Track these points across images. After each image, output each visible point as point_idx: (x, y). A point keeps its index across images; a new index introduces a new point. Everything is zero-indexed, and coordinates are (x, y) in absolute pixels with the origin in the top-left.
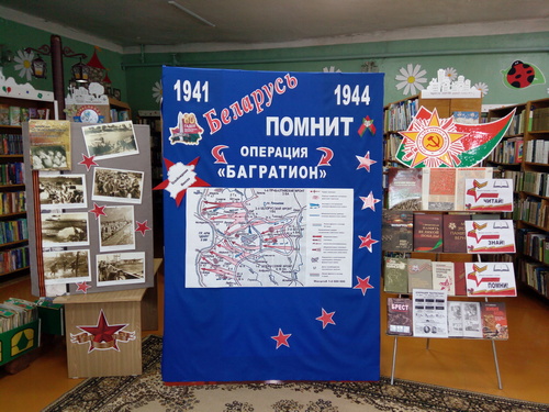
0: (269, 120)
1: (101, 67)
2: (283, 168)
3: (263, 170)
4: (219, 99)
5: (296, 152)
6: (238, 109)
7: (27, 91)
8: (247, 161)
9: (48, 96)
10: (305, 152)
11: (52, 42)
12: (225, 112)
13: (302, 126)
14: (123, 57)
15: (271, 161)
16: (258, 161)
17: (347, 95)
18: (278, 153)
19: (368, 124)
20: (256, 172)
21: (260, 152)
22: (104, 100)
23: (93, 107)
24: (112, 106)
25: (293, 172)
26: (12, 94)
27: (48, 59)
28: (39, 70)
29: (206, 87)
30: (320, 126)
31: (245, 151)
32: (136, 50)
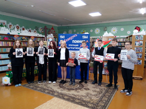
0: (73, 41)
1: (54, 29)
2: (75, 48)
3: (72, 48)
4: (66, 38)
5: (77, 45)
6: (68, 39)
7: (41, 36)
8: (70, 47)
9: (44, 36)
10: (78, 45)
11: (45, 27)
13: (78, 42)
14: (58, 27)
15: (73, 47)
16: (71, 47)
17: (84, 37)
18: (74, 45)
19: (87, 41)
20: (71, 48)
21: (71, 45)
22: (53, 37)
23: (51, 38)
24: (54, 38)
25: (76, 48)
26: (39, 36)
27: (44, 30)
28: (43, 32)
29: (64, 36)
30: (80, 42)
31: (69, 45)
32: (60, 26)
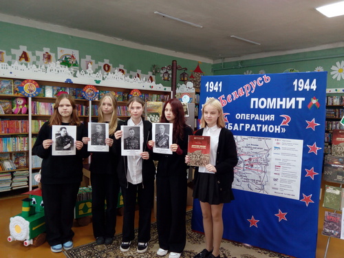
0: (253, 100)
1: (201, 72)
2: (259, 126)
3: (247, 126)
4: (226, 91)
5: (267, 118)
6: (235, 95)
7: (160, 87)
8: (239, 122)
9: (169, 89)
10: (272, 117)
12: (229, 96)
13: (272, 103)
15: (251, 122)
16: (245, 122)
17: (301, 85)
18: (257, 117)
19: (314, 101)
20: (243, 127)
21: (247, 117)
22: (193, 91)
23: (188, 94)
24: (197, 93)
25: (265, 128)
28: (166, 77)
30: (283, 103)
31: (238, 116)
